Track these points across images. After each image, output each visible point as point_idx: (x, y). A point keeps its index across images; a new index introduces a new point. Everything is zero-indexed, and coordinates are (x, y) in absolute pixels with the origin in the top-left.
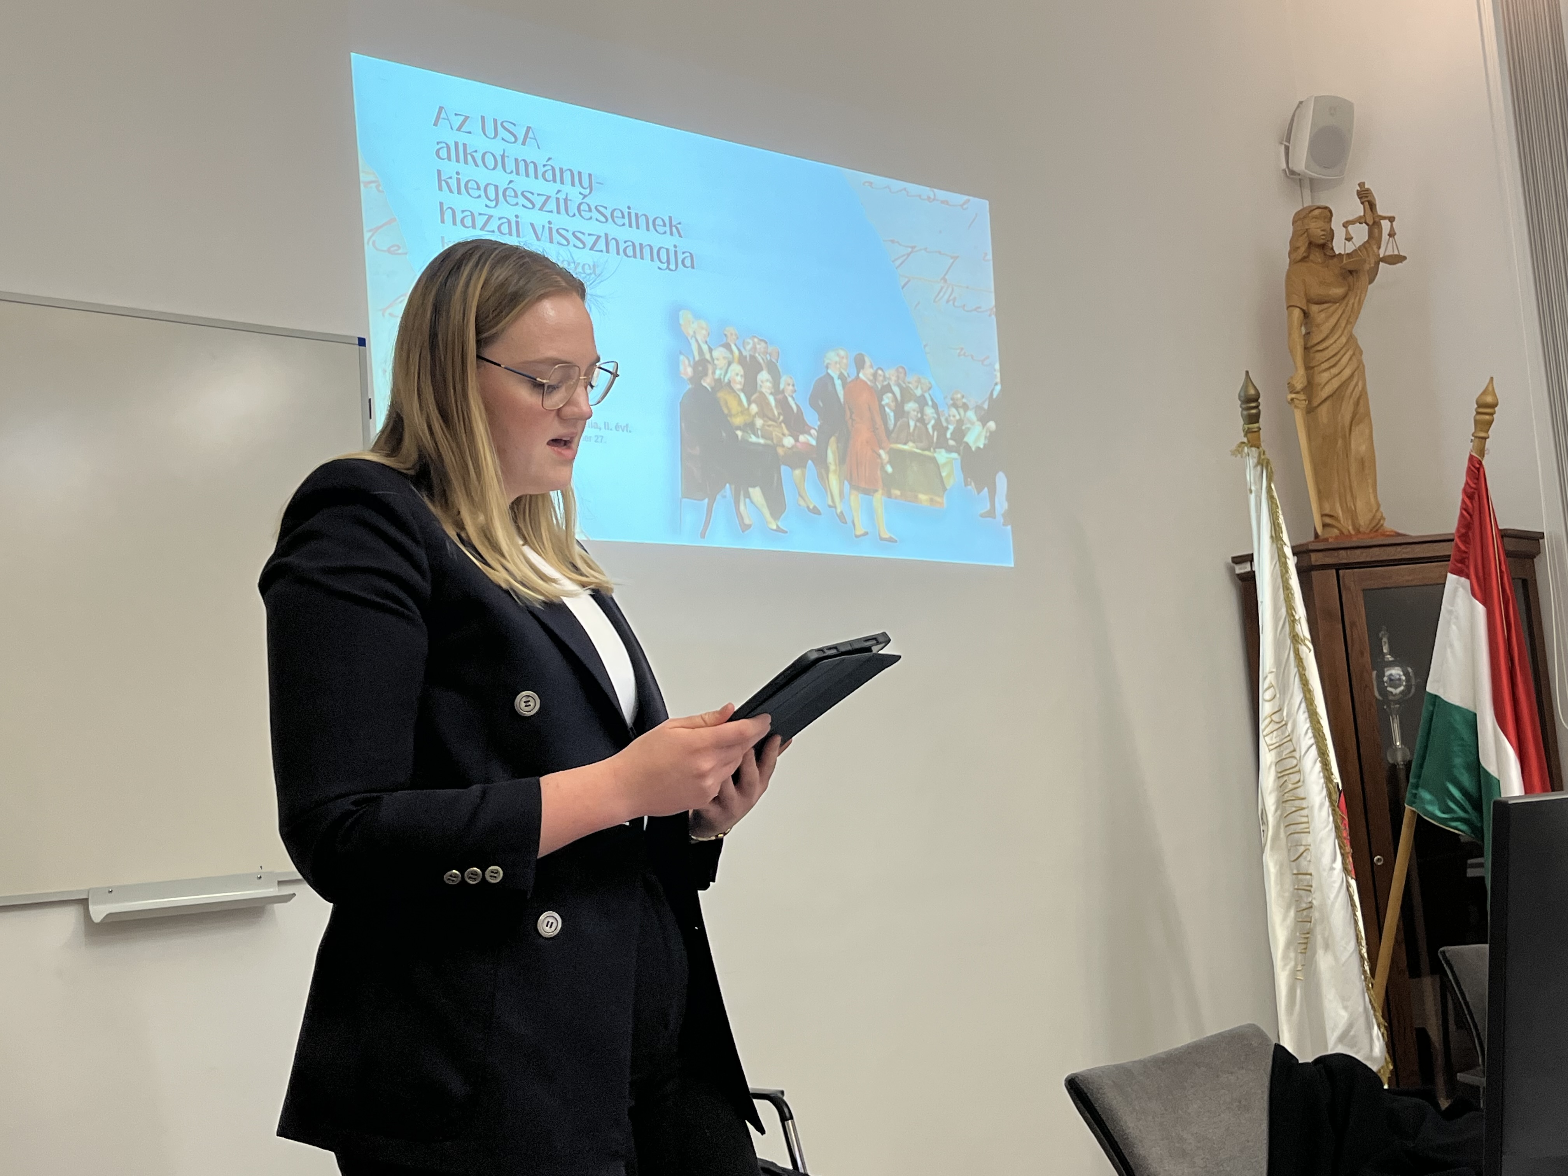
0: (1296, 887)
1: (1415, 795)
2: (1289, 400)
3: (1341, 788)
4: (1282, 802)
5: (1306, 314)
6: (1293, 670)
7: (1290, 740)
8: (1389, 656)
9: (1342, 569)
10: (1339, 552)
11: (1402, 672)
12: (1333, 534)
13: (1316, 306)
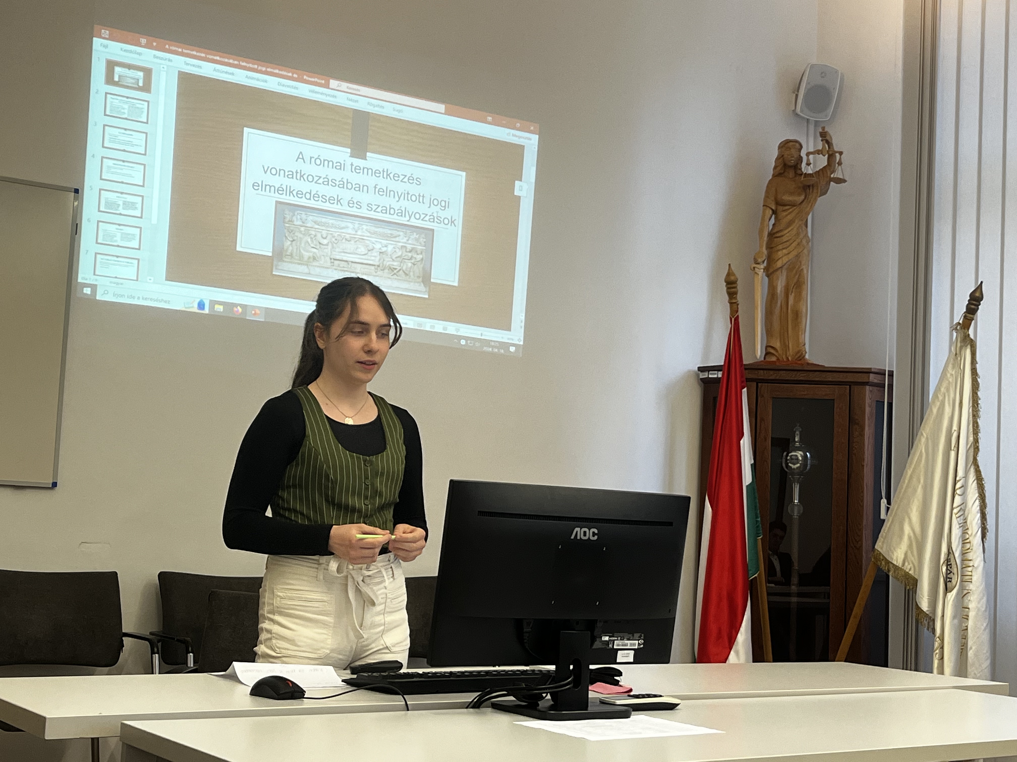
2: (752, 267)
5: (774, 212)
8: (797, 443)
9: (760, 383)
10: (759, 371)
11: (801, 455)
12: (771, 360)
13: (781, 207)
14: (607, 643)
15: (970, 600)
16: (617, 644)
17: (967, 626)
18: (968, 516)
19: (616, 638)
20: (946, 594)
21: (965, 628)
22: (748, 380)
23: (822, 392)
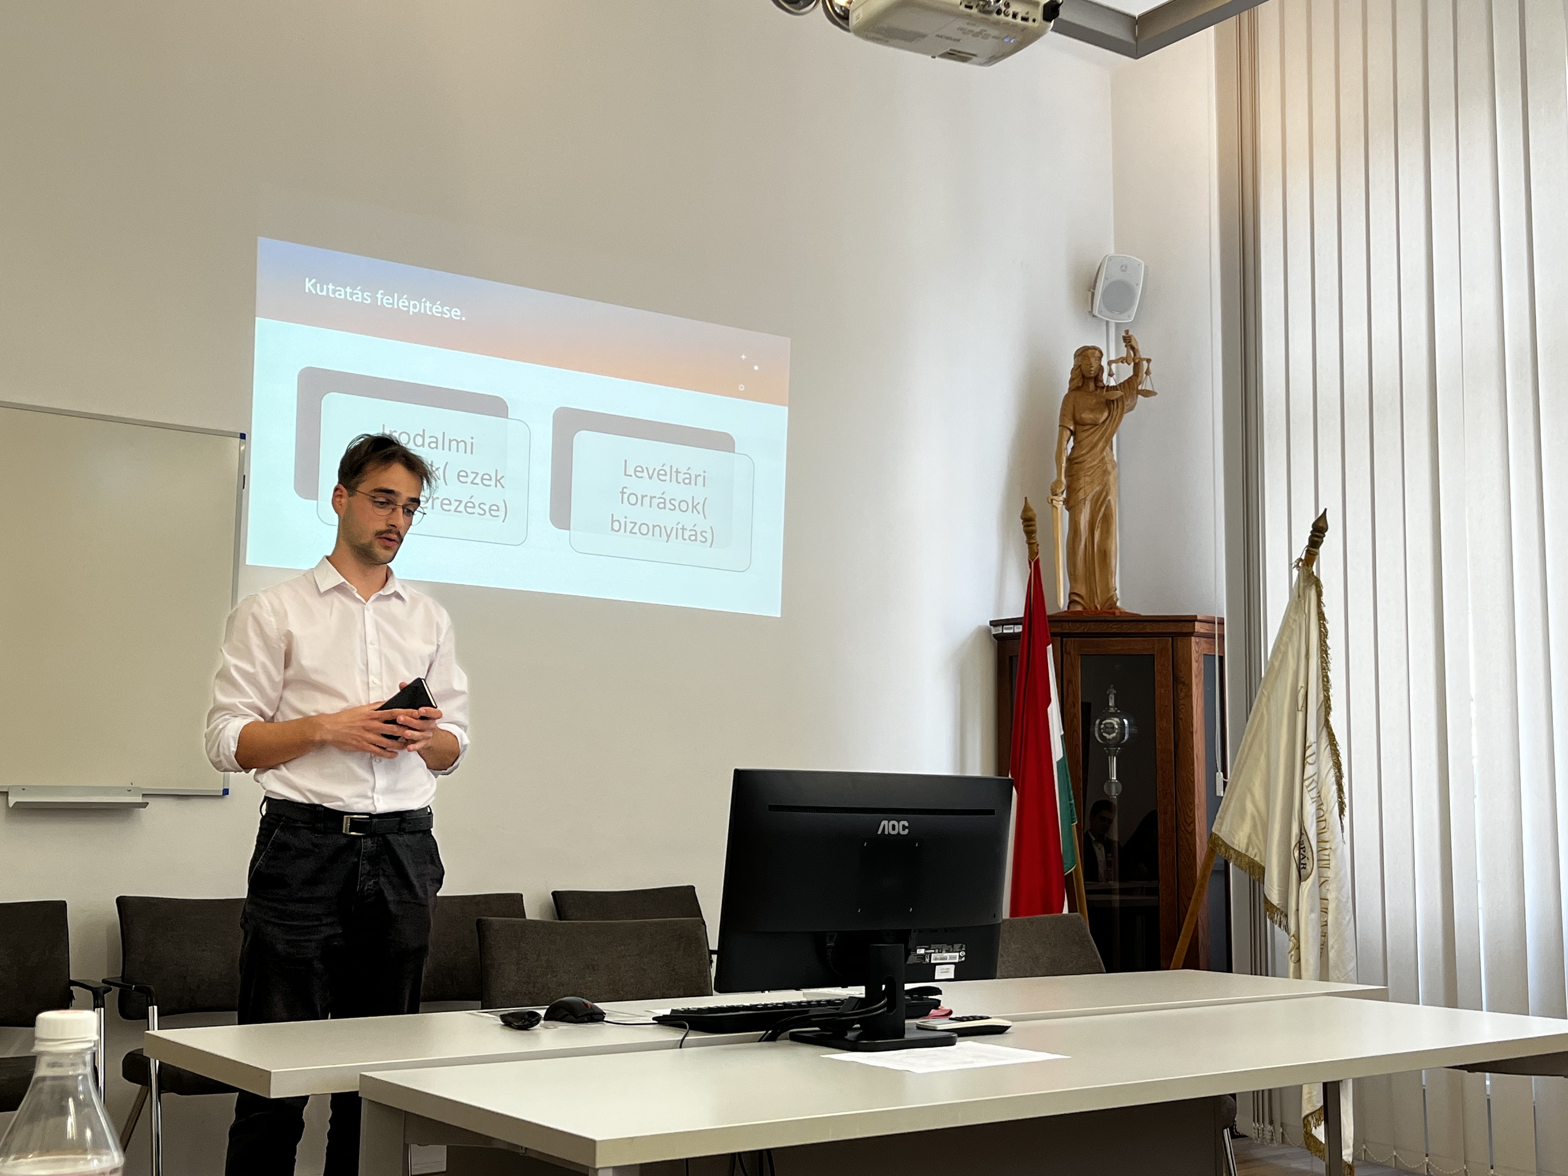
2: (1050, 500)
5: (1073, 433)
8: (1114, 709)
9: (1065, 637)
10: (1064, 623)
11: (1117, 722)
12: (1077, 610)
13: (1081, 427)
14: (923, 957)
15: (1328, 890)
16: (935, 958)
17: (1326, 921)
18: (1321, 788)
19: (933, 951)
20: (1300, 884)
21: (1325, 923)
22: (1054, 635)
23: (1138, 646)
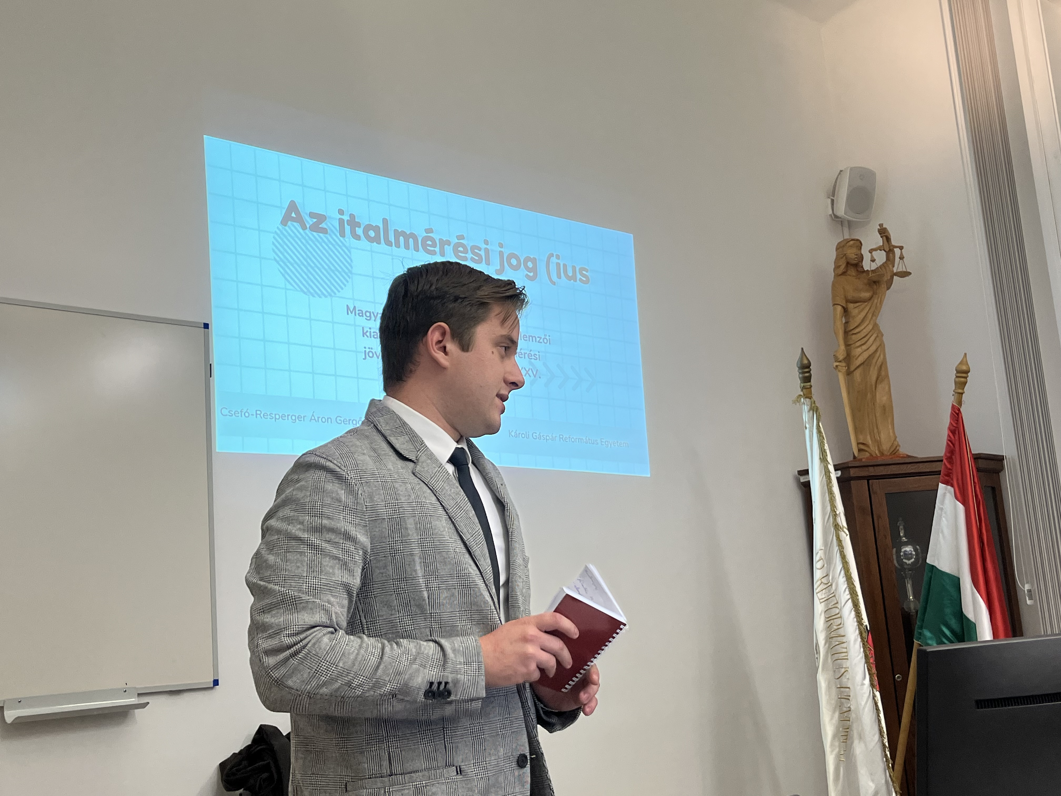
0: (840, 697)
1: (920, 634)
2: (835, 366)
3: (869, 629)
4: (829, 639)
5: (845, 310)
6: (836, 549)
7: (834, 596)
8: (904, 538)
9: (871, 480)
10: (869, 468)
11: (913, 549)
12: (868, 456)
13: (852, 304)
23: (933, 482)
